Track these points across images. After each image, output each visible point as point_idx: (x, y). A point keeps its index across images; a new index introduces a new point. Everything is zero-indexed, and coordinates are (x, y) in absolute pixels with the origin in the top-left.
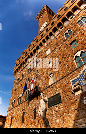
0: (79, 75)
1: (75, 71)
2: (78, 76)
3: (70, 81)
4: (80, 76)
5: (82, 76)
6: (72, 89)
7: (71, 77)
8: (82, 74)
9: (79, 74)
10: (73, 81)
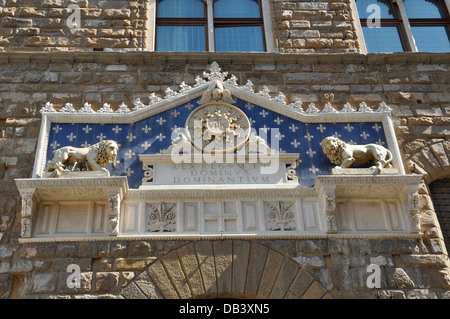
0: (140, 108)
1: (123, 68)
2: (131, 107)
3: (49, 110)
4: (150, 120)
5: (161, 121)
6: (28, 173)
7: (63, 84)
8: (164, 114)
9: (147, 102)
10: (67, 127)
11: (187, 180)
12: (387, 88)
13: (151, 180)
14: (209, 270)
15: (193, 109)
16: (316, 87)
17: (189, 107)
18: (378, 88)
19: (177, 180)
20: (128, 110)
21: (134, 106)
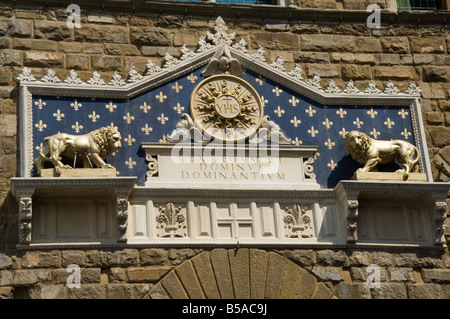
0: (137, 80)
2: (126, 78)
5: (161, 97)
9: (144, 72)
11: (196, 175)
12: (418, 58)
13: (156, 175)
14: (226, 282)
15: (197, 82)
16: (337, 56)
17: (192, 78)
18: (408, 59)
19: (185, 175)
20: (122, 82)
21: (129, 77)
